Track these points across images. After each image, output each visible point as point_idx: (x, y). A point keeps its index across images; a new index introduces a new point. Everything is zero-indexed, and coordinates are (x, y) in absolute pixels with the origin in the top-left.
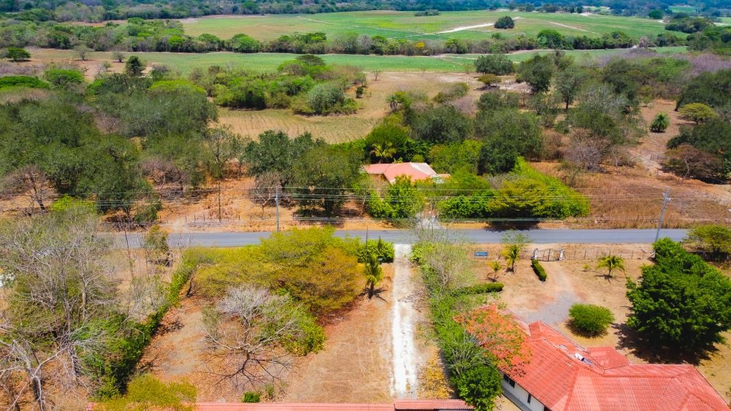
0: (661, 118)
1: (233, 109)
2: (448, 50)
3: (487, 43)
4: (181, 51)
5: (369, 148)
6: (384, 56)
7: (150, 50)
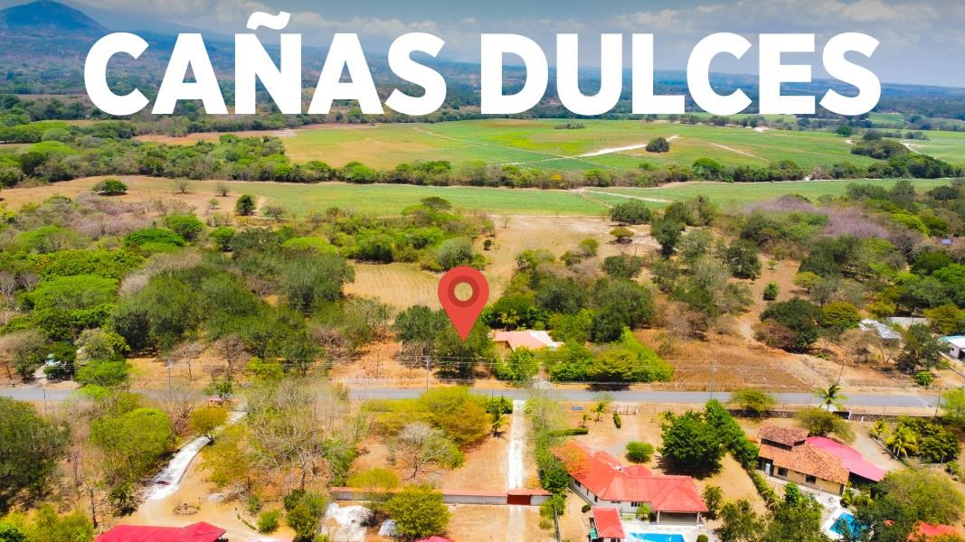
0: (771, 287)
1: (358, 262)
2: (589, 182)
3: (633, 175)
4: (288, 180)
5: (496, 315)
6: (516, 189)
7: (253, 179)
